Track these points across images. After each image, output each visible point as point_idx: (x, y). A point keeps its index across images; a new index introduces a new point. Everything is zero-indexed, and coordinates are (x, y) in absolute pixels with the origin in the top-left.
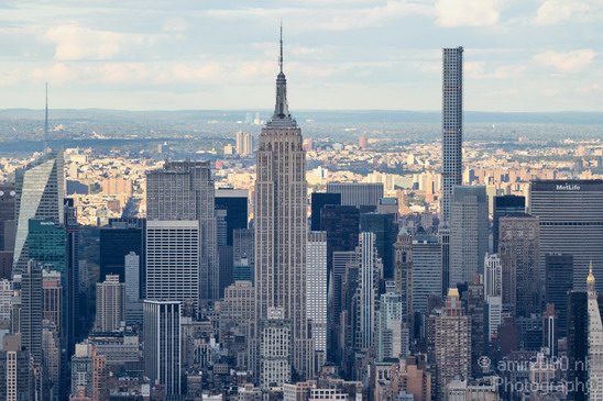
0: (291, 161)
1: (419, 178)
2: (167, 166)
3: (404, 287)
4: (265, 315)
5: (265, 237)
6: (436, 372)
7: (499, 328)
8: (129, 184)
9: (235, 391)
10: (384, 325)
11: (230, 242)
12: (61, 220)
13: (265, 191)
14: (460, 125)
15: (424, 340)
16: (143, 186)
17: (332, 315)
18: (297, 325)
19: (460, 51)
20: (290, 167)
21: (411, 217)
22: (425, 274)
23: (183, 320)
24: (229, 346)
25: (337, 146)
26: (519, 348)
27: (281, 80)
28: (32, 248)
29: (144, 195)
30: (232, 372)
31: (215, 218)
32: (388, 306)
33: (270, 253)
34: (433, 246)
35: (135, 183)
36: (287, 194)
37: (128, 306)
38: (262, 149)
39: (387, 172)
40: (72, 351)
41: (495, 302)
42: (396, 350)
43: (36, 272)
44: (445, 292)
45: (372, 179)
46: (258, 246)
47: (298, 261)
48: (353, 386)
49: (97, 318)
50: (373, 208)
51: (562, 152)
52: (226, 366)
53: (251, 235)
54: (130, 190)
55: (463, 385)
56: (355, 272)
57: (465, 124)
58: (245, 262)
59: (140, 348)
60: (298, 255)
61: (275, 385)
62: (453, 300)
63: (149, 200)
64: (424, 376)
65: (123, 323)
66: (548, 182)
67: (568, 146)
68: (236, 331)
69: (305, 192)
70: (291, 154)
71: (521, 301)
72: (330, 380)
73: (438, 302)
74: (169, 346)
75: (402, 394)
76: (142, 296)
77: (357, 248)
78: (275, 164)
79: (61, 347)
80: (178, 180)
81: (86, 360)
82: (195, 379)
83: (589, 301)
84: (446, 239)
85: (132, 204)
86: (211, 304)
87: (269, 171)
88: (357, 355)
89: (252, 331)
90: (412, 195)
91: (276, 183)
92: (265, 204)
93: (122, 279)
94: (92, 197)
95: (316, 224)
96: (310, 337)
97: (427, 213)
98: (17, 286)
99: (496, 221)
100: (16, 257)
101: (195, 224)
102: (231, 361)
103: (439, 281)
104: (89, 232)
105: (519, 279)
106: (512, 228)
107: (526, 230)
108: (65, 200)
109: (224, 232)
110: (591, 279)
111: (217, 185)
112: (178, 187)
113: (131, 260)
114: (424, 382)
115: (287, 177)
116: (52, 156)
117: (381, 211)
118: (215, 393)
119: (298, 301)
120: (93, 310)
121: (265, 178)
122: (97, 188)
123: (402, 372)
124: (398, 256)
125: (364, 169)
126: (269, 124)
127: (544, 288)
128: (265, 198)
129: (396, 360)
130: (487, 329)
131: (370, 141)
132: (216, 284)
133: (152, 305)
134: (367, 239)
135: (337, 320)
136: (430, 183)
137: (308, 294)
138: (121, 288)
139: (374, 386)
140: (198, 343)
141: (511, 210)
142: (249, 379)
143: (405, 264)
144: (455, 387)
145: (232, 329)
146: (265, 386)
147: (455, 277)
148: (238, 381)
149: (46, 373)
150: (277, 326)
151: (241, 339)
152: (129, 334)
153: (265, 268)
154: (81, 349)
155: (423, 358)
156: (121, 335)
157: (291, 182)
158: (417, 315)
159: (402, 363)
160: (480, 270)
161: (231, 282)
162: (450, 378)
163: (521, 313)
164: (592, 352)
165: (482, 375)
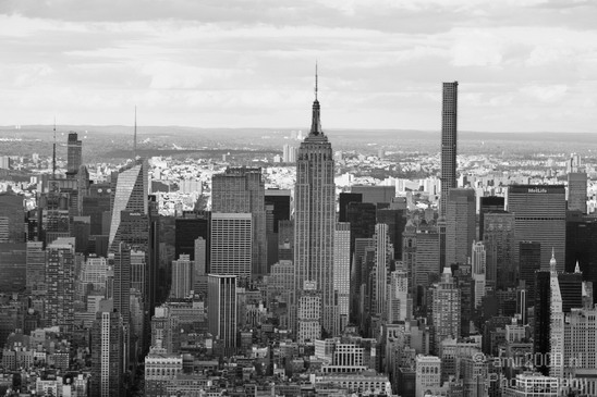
0: (323, 168)
1: (424, 182)
2: (228, 171)
3: (410, 267)
4: (302, 286)
5: (302, 226)
6: (433, 332)
7: (483, 299)
8: (200, 185)
9: (277, 346)
10: (394, 295)
11: (276, 230)
12: (146, 212)
13: (302, 191)
14: (455, 142)
15: (425, 307)
16: (210, 186)
17: (354, 288)
18: (326, 295)
19: (456, 84)
20: (323, 173)
21: (417, 212)
22: (426, 256)
23: (238, 290)
24: (274, 310)
25: (361, 157)
26: (498, 314)
27: (316, 106)
28: (123, 233)
29: (210, 194)
30: (276, 330)
31: (265, 212)
32: (397, 281)
33: (306, 239)
34: (433, 235)
35: (205, 184)
36: (320, 194)
37: (196, 279)
38: (301, 159)
39: (400, 177)
40: (152, 313)
41: (479, 278)
42: (403, 315)
43: (125, 251)
44: (442, 271)
45: (388, 182)
46: (297, 233)
47: (328, 245)
48: (369, 342)
49: (173, 287)
50: (387, 205)
51: (535, 163)
52: (271, 325)
53: (292, 225)
54: (200, 189)
55: (454, 342)
56: (372, 254)
57: (459, 141)
58: (287, 246)
59: (205, 311)
60: (328, 240)
61: (309, 341)
62: (447, 276)
63: (214, 197)
64: (424, 335)
65: (192, 292)
66: (523, 186)
67: (539, 159)
68: (280, 299)
69: (334, 192)
70: (323, 163)
71: (501, 278)
72: (351, 337)
73: (436, 278)
74: (228, 309)
75: (407, 349)
76: (207, 271)
77: (374, 236)
78: (310, 170)
79: (145, 310)
80: (236, 181)
81: (163, 320)
82: (247, 335)
83: (552, 279)
84: (443, 229)
85: (202, 199)
86: (260, 278)
87: (306, 176)
88: (373, 319)
89: (292, 299)
90: (418, 195)
91: (311, 185)
92: (302, 201)
93: (192, 258)
94: (172, 194)
95: (343, 217)
96: (336, 304)
97: (429, 209)
98: (111, 262)
99: (482, 215)
100: (111, 239)
101: (249, 216)
102: (275, 322)
103: (437, 262)
104: (169, 221)
105: (499, 261)
106: (493, 222)
107: (505, 223)
108: (149, 197)
109: (272, 222)
110: (553, 261)
111: (267, 186)
112: (236, 187)
113: (200, 243)
114: (424, 340)
115: (320, 180)
116: (140, 162)
117: (393, 207)
118: (262, 346)
119: (327, 276)
120: (170, 281)
121: (303, 181)
122: (175, 187)
123: (407, 332)
124: (405, 242)
125: (381, 174)
126: (306, 139)
127: (518, 268)
128: (303, 196)
129: (403, 323)
130: (473, 300)
131: (387, 153)
132: (265, 262)
133: (215, 278)
134: (381, 229)
135: (358, 291)
136: (432, 186)
137: (335, 271)
138: (191, 264)
139: (385, 343)
140: (249, 307)
141: (494, 207)
142: (289, 336)
143: (411, 249)
144: (448, 344)
145: (277, 298)
146: (301, 342)
147: (450, 259)
148: (280, 337)
149: (132, 330)
150: (311, 295)
151: (283, 305)
152: (197, 300)
153: (302, 250)
154: (160, 312)
155: (423, 321)
156: (191, 301)
157: (323, 185)
158: (420, 288)
159: (407, 325)
160: (469, 254)
161: (277, 261)
162: (444, 337)
163: (500, 287)
164: (553, 317)
165: (469, 335)
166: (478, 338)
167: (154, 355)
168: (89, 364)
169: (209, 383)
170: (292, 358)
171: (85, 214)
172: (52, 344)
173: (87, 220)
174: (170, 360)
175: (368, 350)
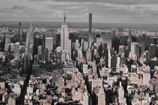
4: (62, 51)
6: (86, 60)
7: (96, 54)
11: (58, 41)
13: (62, 34)
19: (91, 14)
20: (66, 30)
23: (50, 52)
27: (65, 18)
28: (29, 41)
30: (57, 60)
31: (56, 37)
32: (80, 51)
33: (63, 42)
36: (65, 34)
41: (95, 50)
42: (81, 57)
43: (29, 45)
46: (61, 41)
49: (38, 52)
50: (79, 36)
55: (90, 62)
57: (92, 24)
60: (67, 43)
61: (63, 62)
62: (89, 50)
70: (66, 28)
72: (71, 61)
79: (33, 56)
80: (50, 32)
81: (36, 58)
82: (52, 61)
83: (108, 50)
85: (44, 35)
86: (55, 50)
91: (64, 32)
92: (62, 36)
93: (42, 46)
100: (27, 43)
103: (88, 47)
106: (98, 39)
107: (100, 40)
111: (56, 33)
113: (43, 43)
118: (55, 63)
124: (82, 43)
130: (94, 54)
133: (46, 50)
134: (77, 41)
139: (78, 62)
150: (64, 53)
152: (42, 54)
153: (62, 45)
154: (35, 56)
155: (85, 58)
157: (66, 32)
159: (82, 59)
161: (58, 47)
162: (88, 61)
164: (109, 57)
165: (93, 61)
166: (95, 61)
167: (34, 64)
168: (22, 66)
169: (44, 70)
170: (60, 65)
171: (22, 38)
172: (15, 62)
173: (22, 39)
174: (37, 65)
175: (74, 63)
